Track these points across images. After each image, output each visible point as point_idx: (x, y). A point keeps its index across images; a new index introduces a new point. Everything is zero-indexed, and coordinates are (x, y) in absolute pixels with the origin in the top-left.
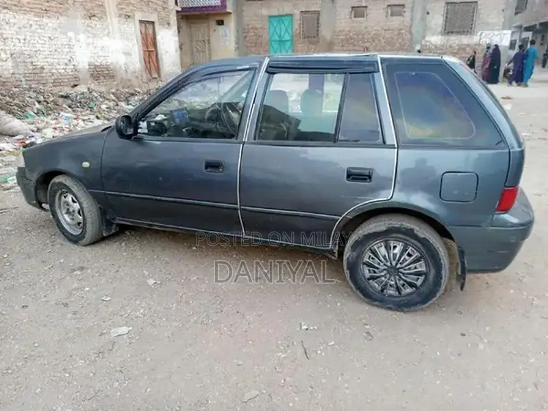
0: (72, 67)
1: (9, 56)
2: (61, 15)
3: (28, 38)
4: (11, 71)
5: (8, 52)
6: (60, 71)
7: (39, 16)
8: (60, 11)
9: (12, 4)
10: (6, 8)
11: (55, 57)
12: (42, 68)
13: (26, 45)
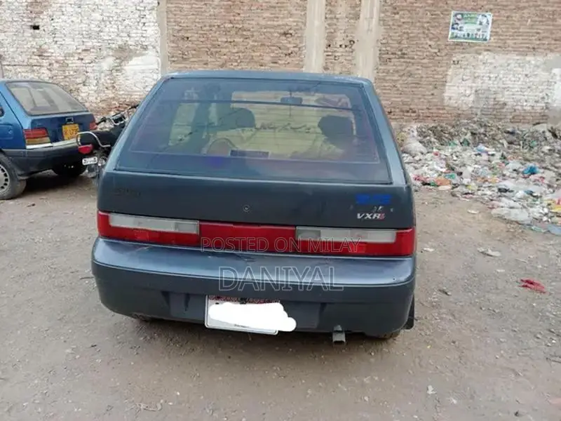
0: (544, 105)
1: (473, 91)
2: (551, 51)
3: (501, 76)
4: (470, 106)
5: (474, 89)
6: (525, 108)
7: (523, 55)
8: (552, 47)
9: (496, 47)
10: (488, 50)
11: (525, 93)
12: (505, 104)
13: (496, 83)
